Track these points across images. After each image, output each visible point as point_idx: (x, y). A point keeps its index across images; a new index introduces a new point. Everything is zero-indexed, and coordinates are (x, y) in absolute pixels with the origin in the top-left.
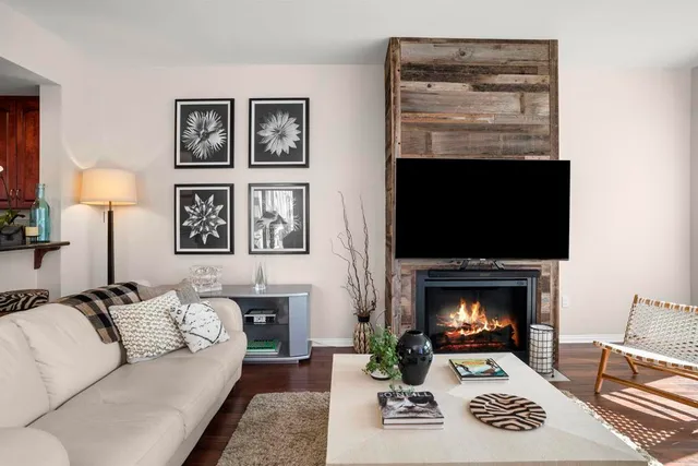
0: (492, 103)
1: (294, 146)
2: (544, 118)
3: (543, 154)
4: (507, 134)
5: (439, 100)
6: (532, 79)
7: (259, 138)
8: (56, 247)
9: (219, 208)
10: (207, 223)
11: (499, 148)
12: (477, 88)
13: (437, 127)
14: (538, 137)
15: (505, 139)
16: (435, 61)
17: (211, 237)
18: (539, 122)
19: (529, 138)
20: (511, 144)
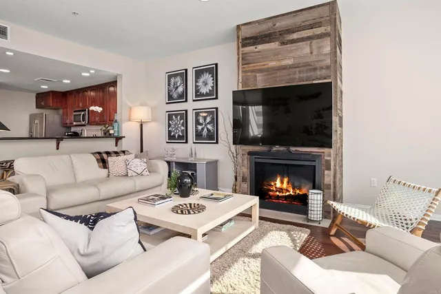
0: (291, 51)
1: (211, 89)
2: (326, 55)
3: (325, 78)
4: (301, 69)
5: (262, 55)
6: (318, 31)
7: (196, 86)
8: (121, 138)
9: (182, 121)
10: (177, 129)
11: (295, 78)
12: (283, 43)
13: (260, 71)
14: (322, 68)
15: (300, 72)
16: (259, 33)
17: (179, 136)
18: (323, 58)
19: (315, 69)
20: (304, 75)
